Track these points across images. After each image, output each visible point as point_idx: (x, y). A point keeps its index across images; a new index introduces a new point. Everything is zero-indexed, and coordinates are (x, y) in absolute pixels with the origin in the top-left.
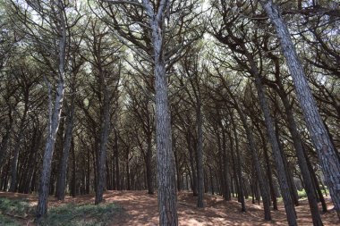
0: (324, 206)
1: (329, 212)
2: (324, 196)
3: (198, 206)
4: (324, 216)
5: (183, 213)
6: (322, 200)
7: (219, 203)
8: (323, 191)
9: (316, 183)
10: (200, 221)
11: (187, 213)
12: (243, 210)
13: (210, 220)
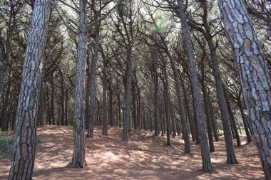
0: (239, 142)
1: (242, 147)
2: (239, 134)
3: (123, 140)
4: (237, 150)
5: (103, 146)
6: (237, 137)
7: (149, 137)
8: (238, 131)
9: (234, 124)
10: (116, 154)
11: (107, 146)
12: (168, 144)
13: (128, 153)
